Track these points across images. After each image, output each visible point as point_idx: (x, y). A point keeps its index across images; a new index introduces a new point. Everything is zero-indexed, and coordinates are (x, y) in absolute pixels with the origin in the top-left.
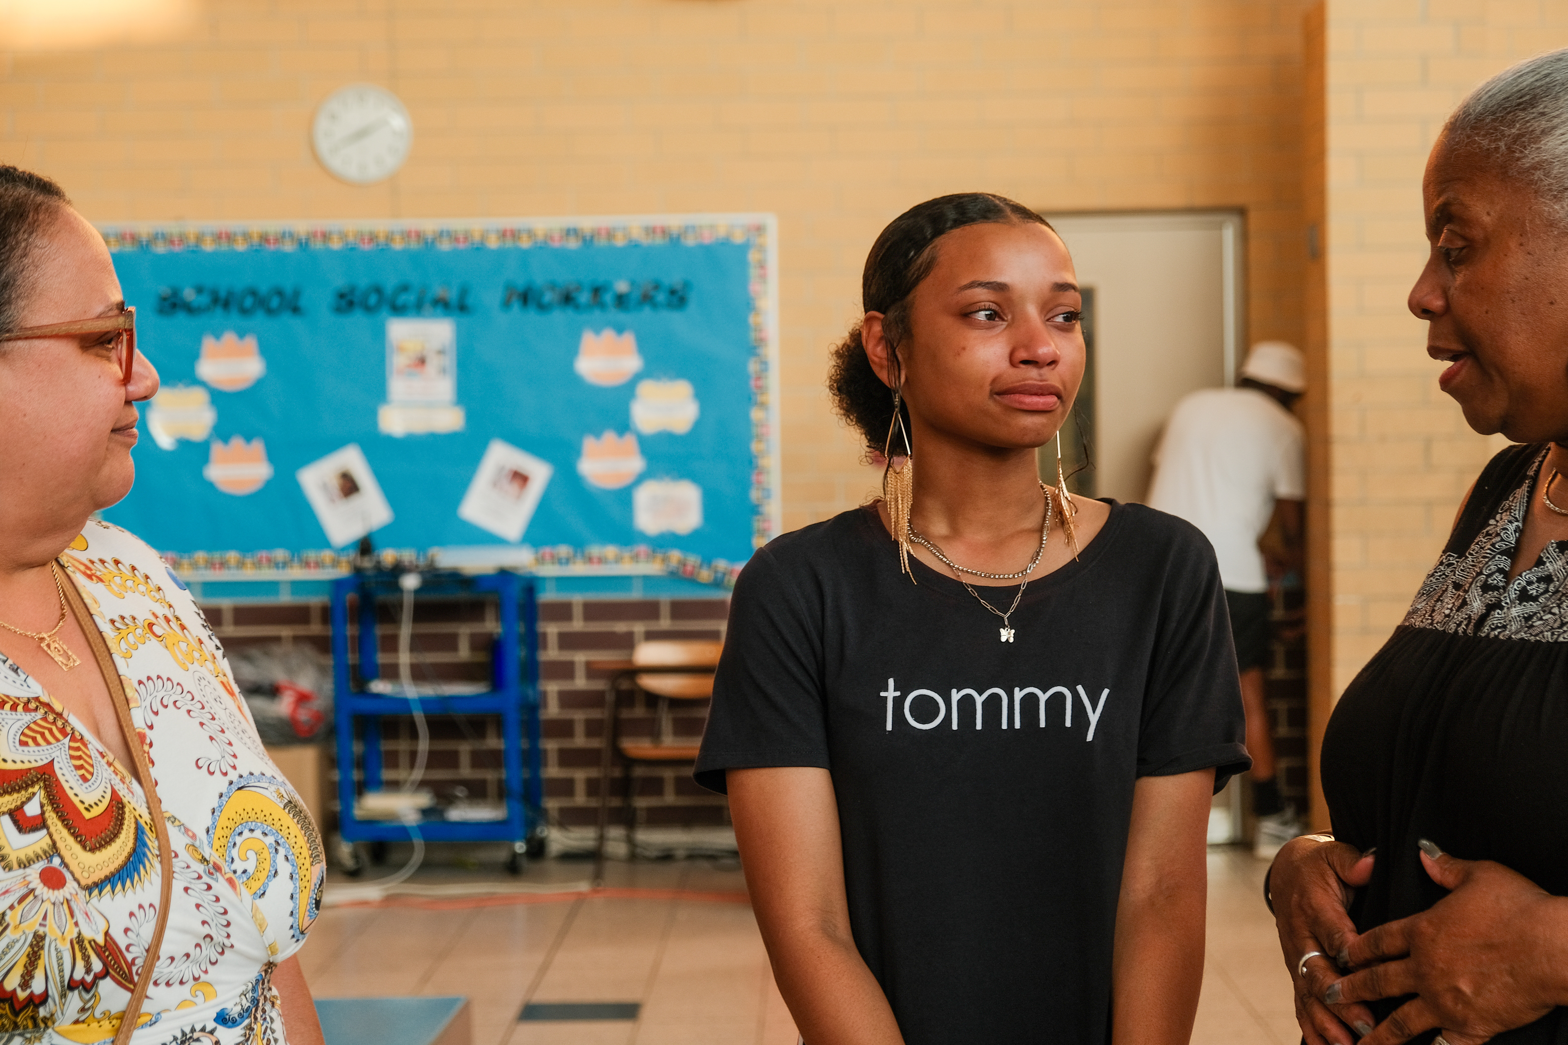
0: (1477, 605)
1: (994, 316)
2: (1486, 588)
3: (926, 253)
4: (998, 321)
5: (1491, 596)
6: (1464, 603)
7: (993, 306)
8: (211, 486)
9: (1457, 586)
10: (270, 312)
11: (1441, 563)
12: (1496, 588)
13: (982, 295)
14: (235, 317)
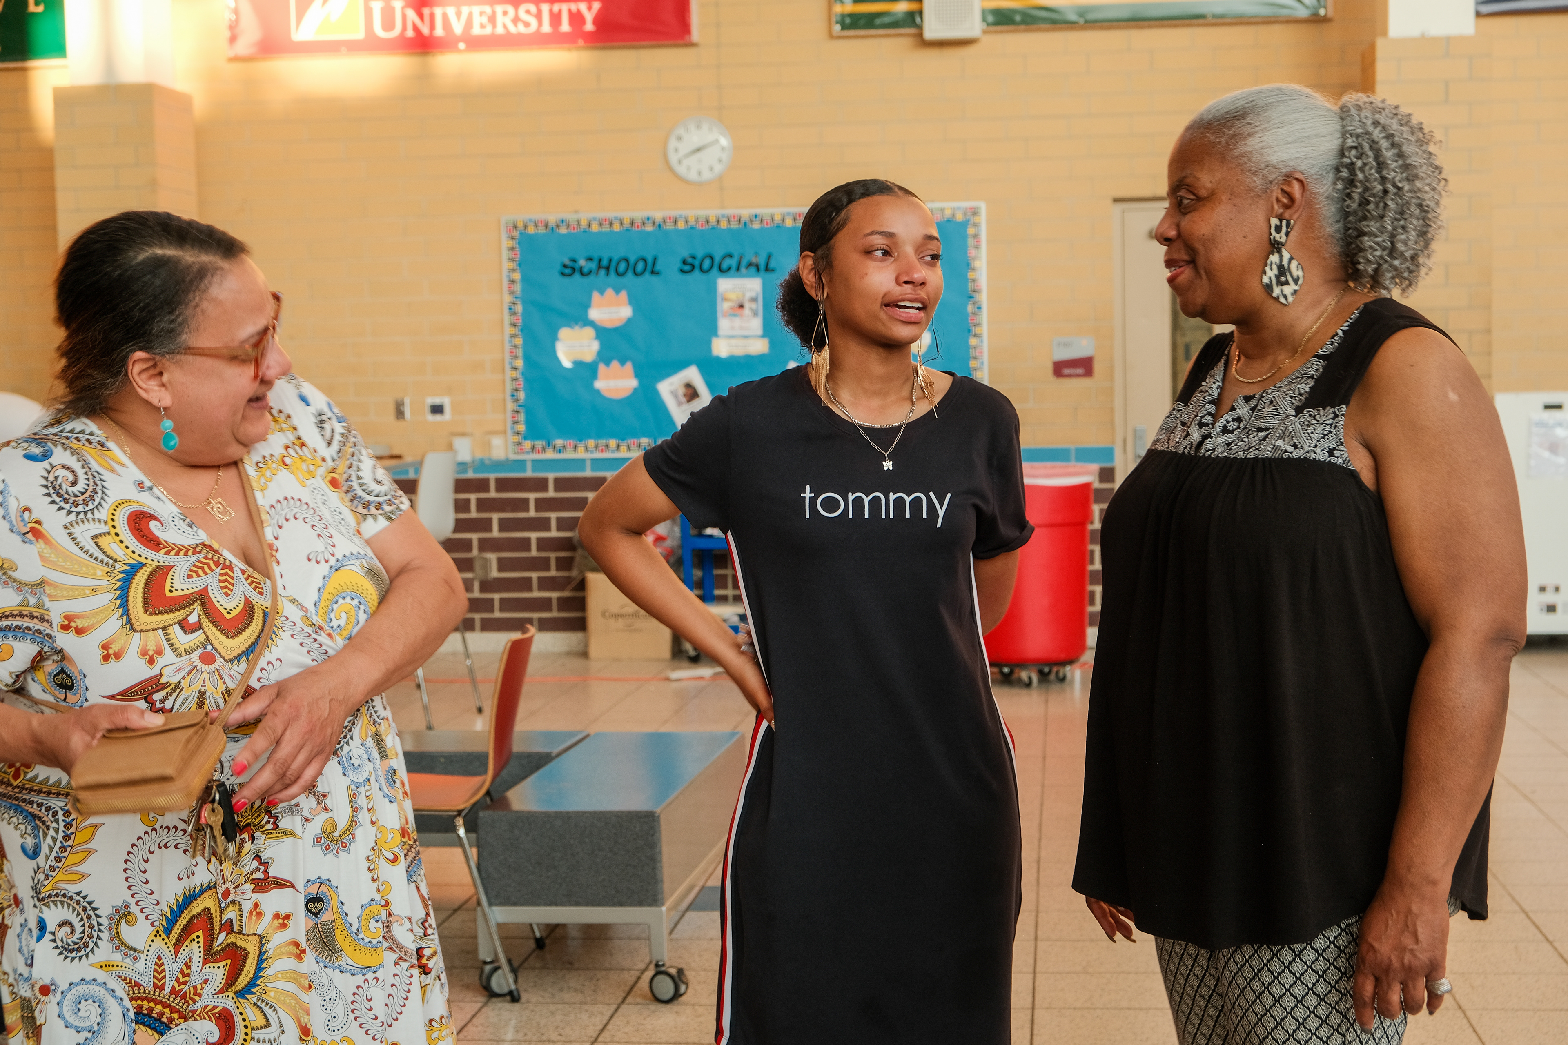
0: (1196, 436)
1: (886, 253)
2: (1201, 425)
3: (843, 213)
4: (888, 258)
5: (1205, 430)
6: (1188, 435)
7: (886, 248)
9: (1183, 424)
10: (637, 274)
11: (1174, 409)
12: (1207, 425)
13: (878, 241)
14: (613, 279)
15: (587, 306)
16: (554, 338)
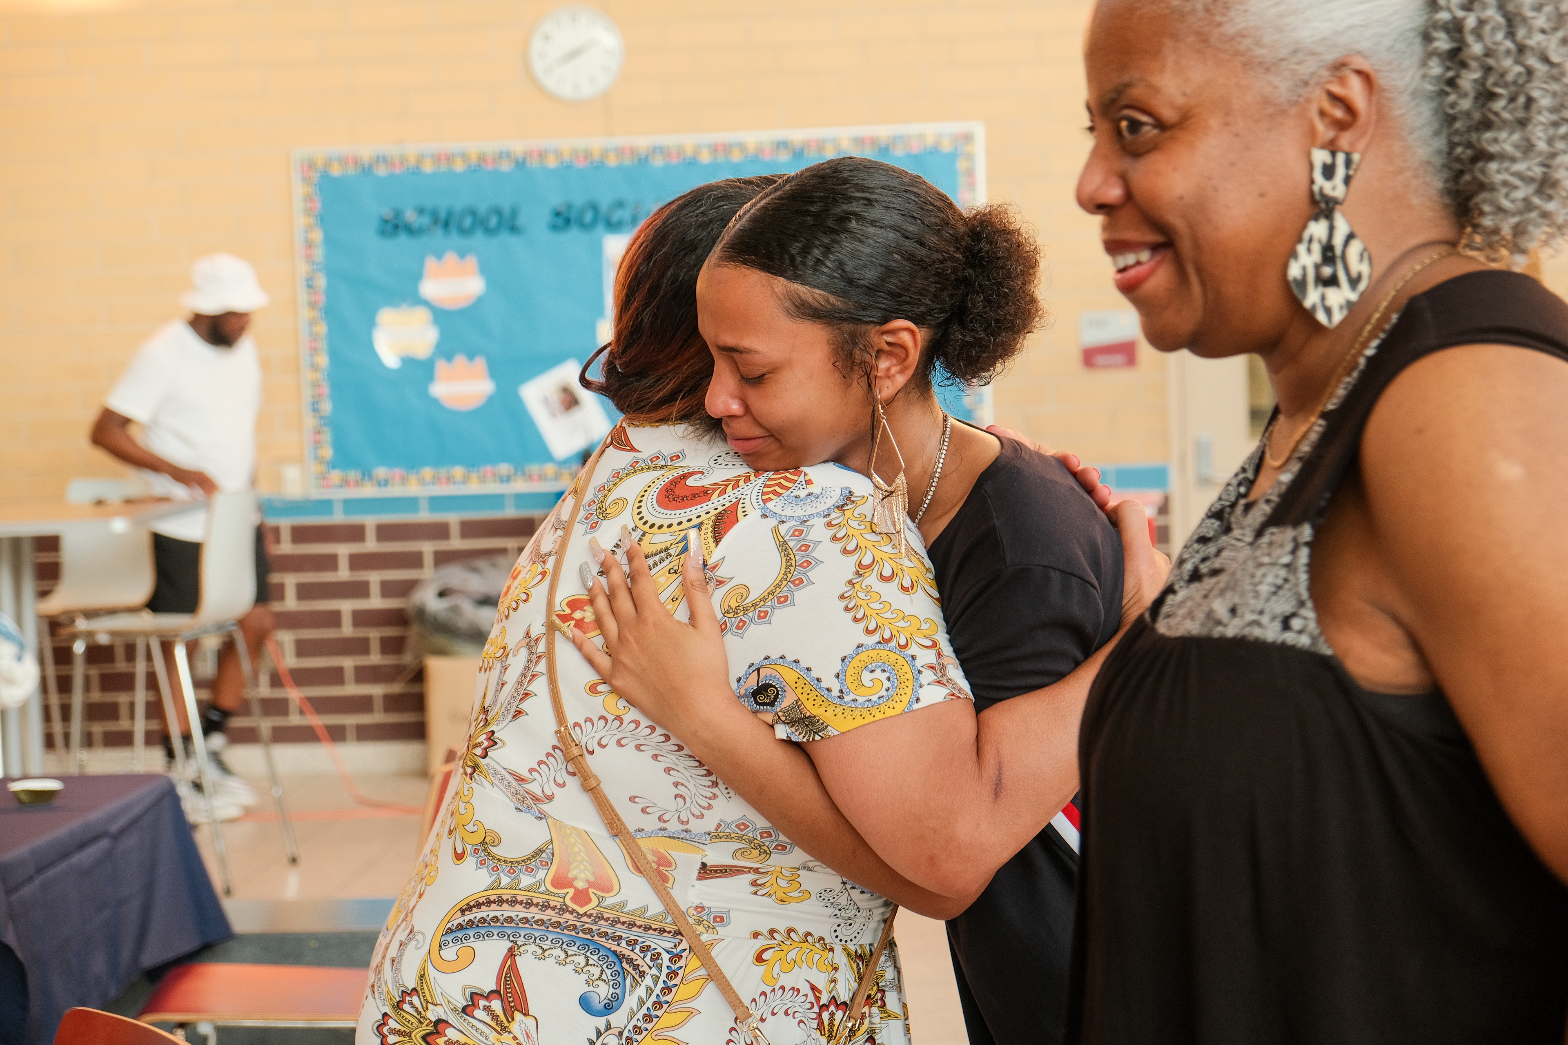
8: (436, 402)
10: (489, 231)
14: (455, 238)
15: (417, 277)
16: (371, 323)
